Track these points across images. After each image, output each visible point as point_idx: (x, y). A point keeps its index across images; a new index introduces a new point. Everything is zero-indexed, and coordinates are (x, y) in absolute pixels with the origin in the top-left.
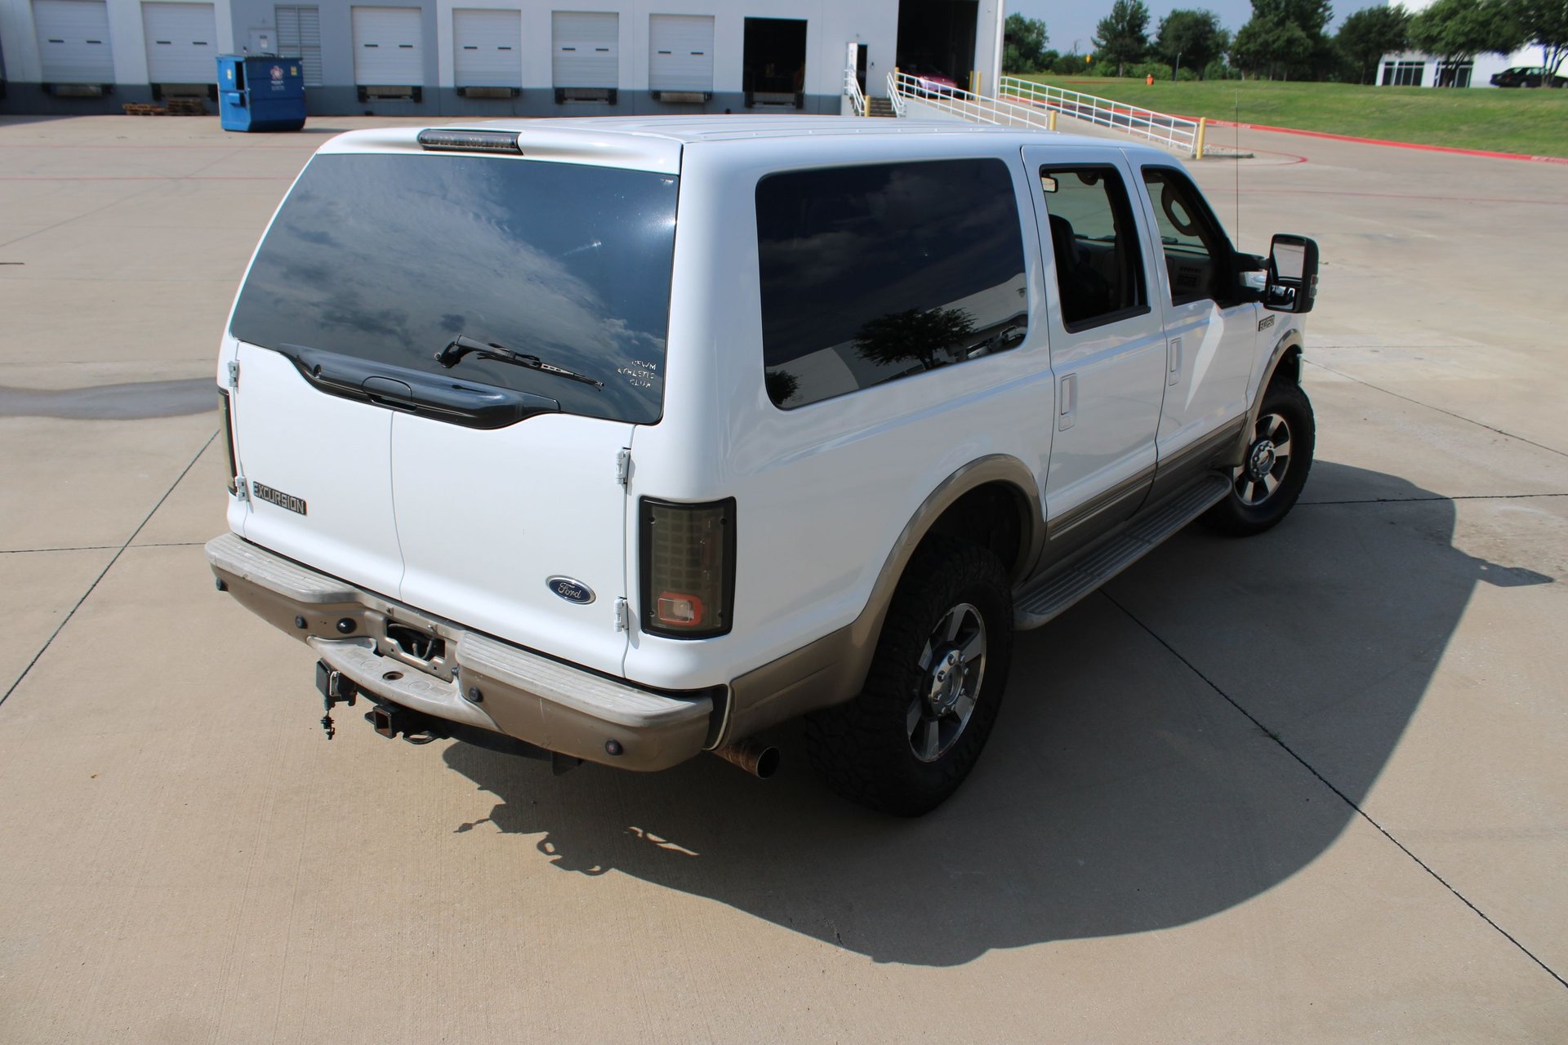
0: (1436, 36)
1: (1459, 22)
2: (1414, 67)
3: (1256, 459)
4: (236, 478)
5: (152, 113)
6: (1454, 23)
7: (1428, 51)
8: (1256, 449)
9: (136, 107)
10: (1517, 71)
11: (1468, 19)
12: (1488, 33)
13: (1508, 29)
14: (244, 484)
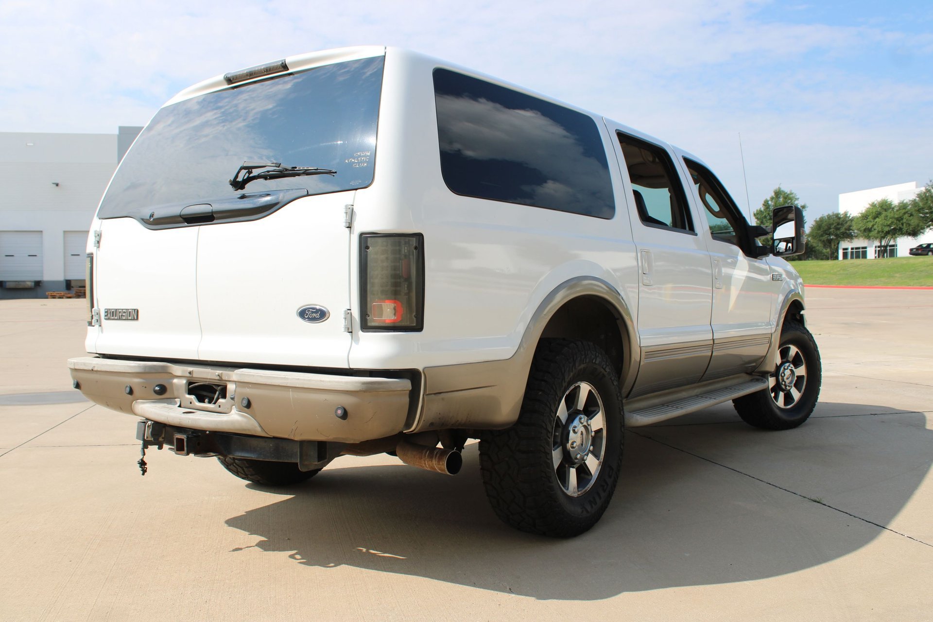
0: (871, 228)
1: (883, 218)
2: (861, 250)
3: (783, 375)
4: (93, 309)
5: (64, 297)
6: (880, 219)
7: (868, 237)
8: (782, 369)
9: (55, 294)
10: (924, 246)
11: (889, 217)
12: (902, 224)
13: (914, 221)
14: (98, 314)
